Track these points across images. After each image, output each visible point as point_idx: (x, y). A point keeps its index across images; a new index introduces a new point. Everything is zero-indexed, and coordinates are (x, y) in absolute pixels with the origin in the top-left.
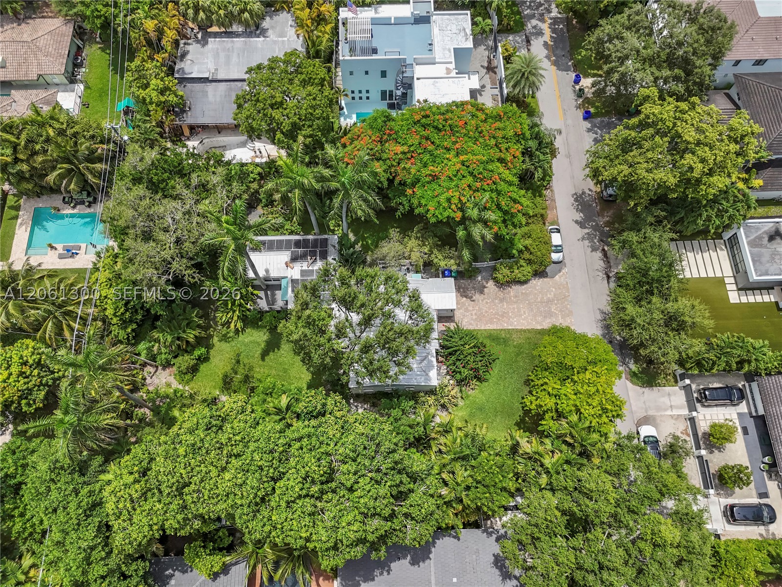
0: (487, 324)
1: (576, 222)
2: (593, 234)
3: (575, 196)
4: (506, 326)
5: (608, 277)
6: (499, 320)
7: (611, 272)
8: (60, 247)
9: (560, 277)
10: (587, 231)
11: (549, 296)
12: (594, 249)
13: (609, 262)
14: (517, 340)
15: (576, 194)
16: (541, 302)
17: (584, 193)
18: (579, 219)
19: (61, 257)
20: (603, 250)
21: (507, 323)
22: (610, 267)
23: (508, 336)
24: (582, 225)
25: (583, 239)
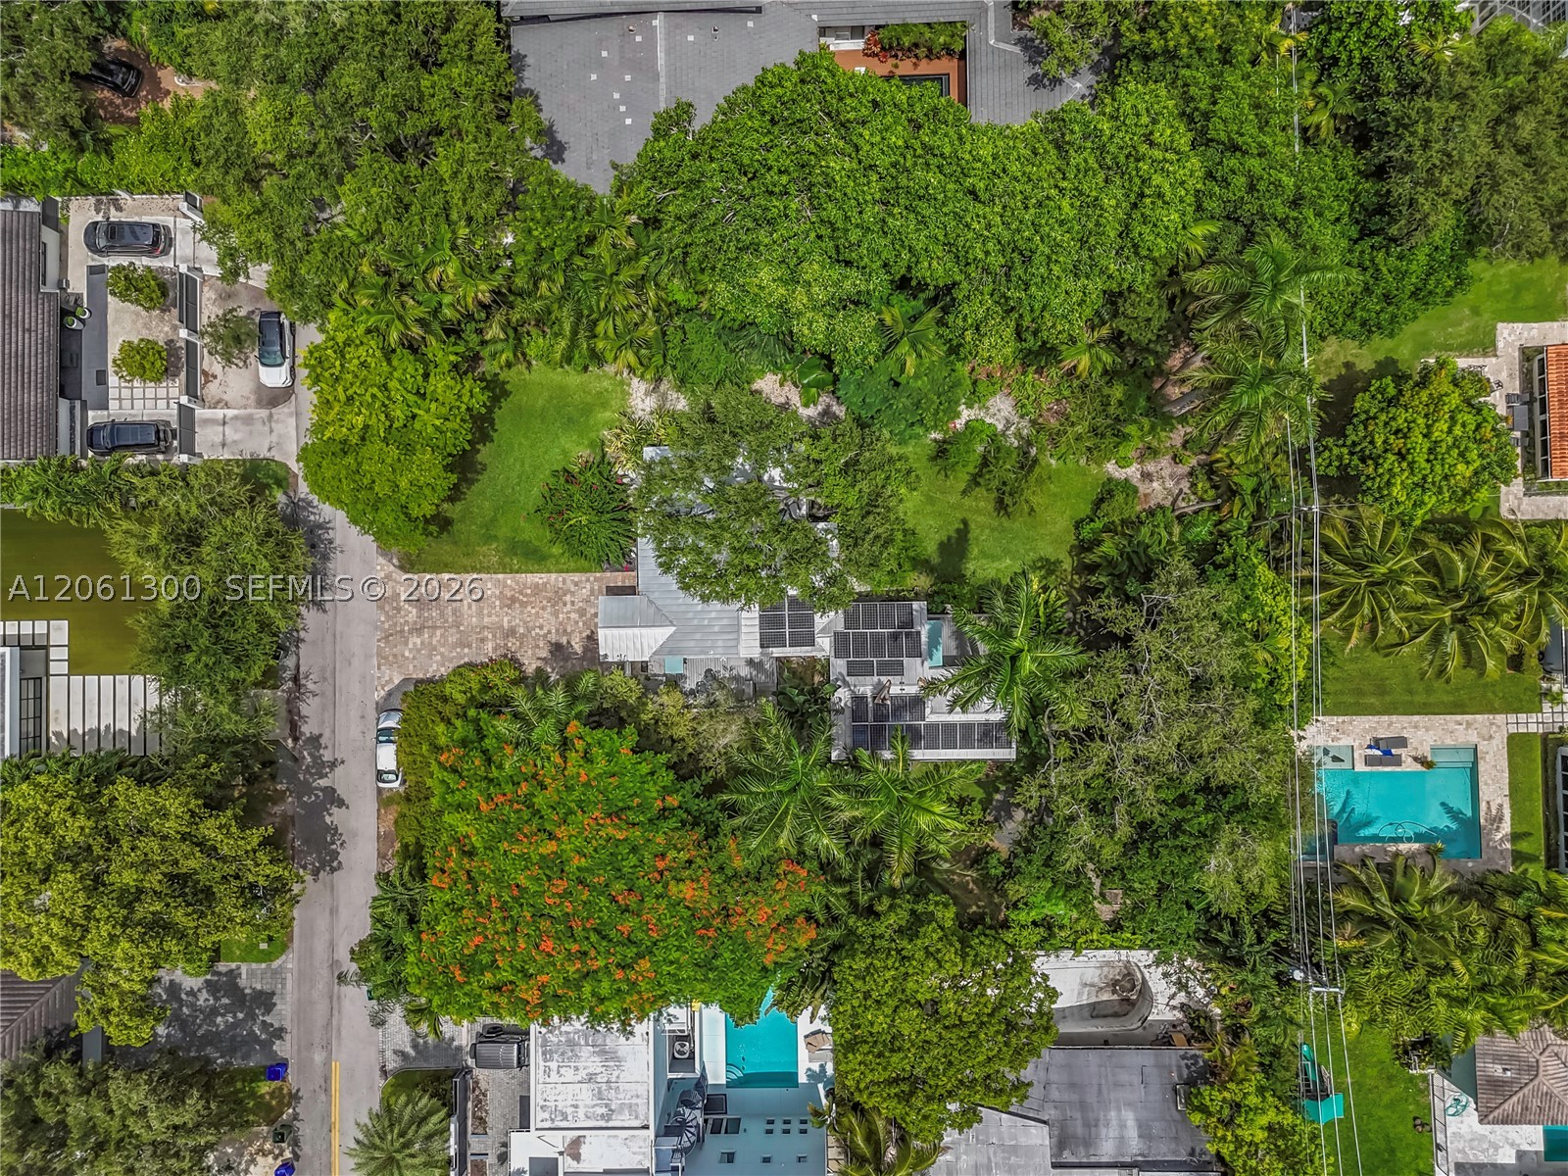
0: (545, 584)
1: (341, 803)
2: (312, 775)
3: (335, 864)
4: (509, 580)
5: (296, 679)
6: (521, 592)
7: (289, 691)
8: (1409, 766)
9: (391, 680)
10: (323, 782)
11: (418, 641)
12: (315, 741)
13: (290, 712)
14: (491, 553)
15: (333, 870)
16: (435, 628)
17: (316, 873)
18: (334, 810)
19: (1402, 742)
20: (296, 739)
21: (505, 586)
22: (288, 701)
23: (508, 559)
24: (333, 798)
25: (333, 765)
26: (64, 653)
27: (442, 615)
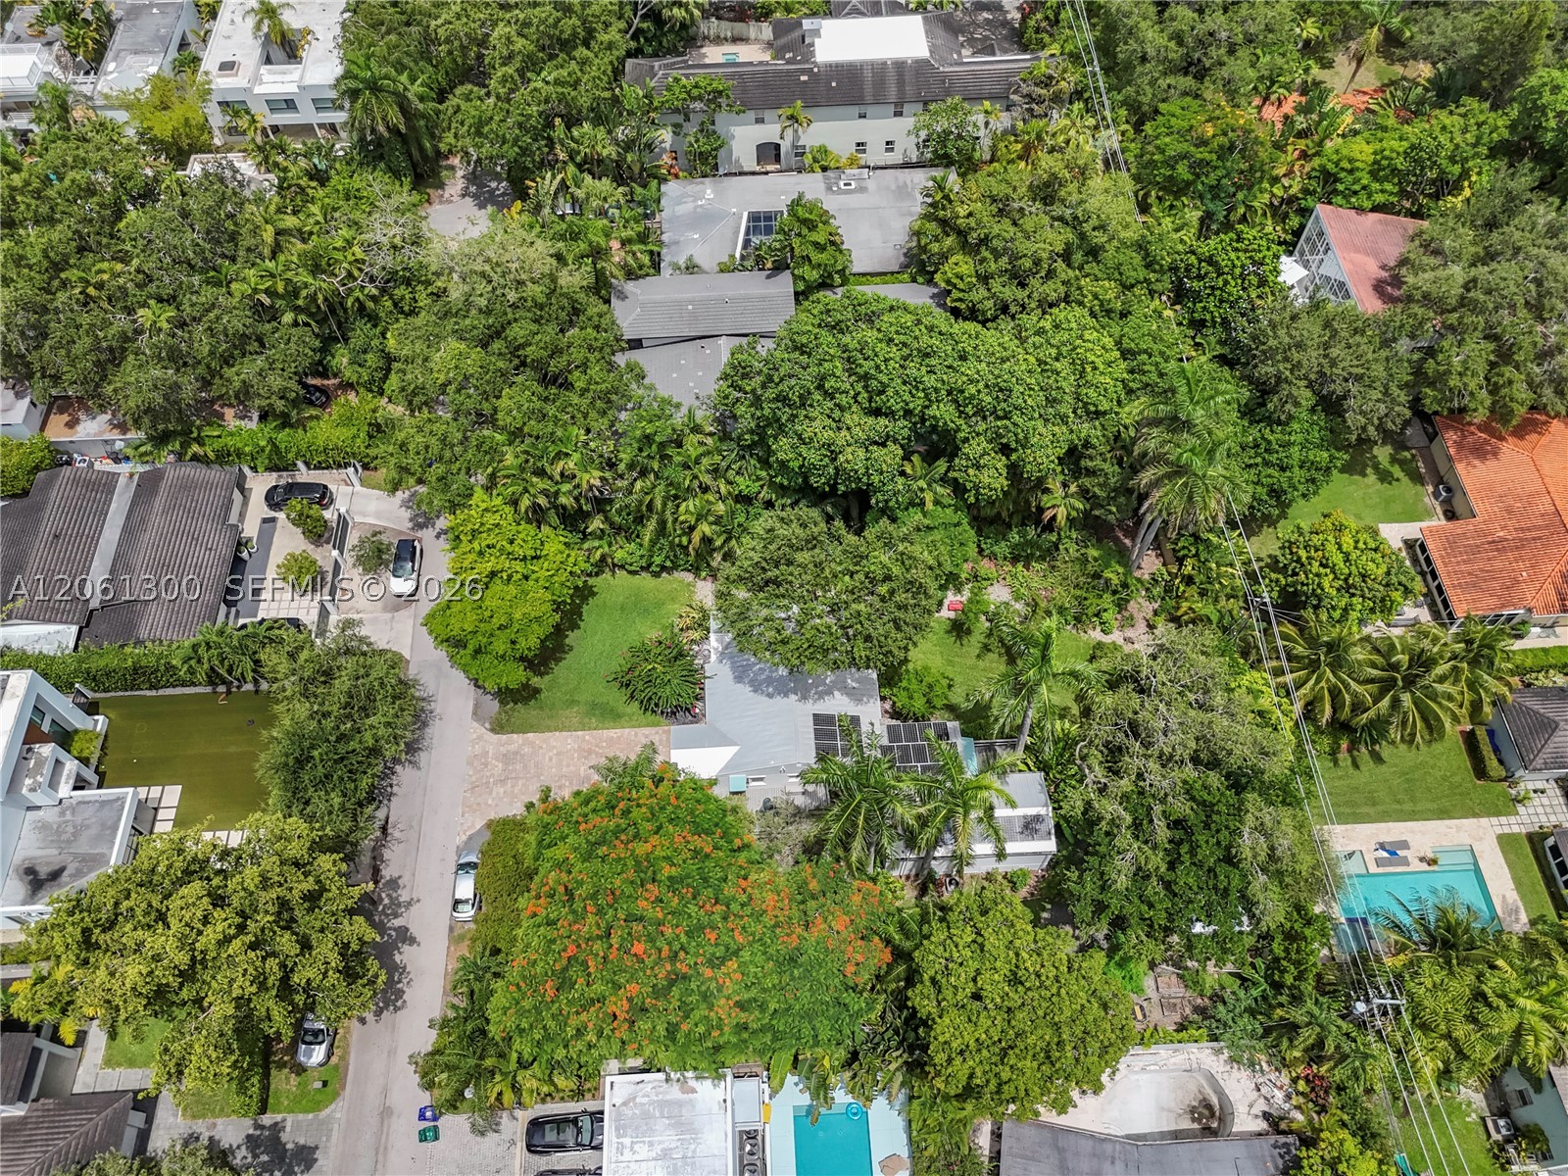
0: (619, 738)
1: (412, 941)
2: (387, 915)
3: (399, 1004)
4: (587, 735)
5: (384, 829)
6: (597, 746)
7: (377, 840)
8: (1417, 866)
9: (473, 825)
10: (397, 923)
11: (502, 790)
12: (394, 884)
13: (374, 858)
14: (573, 714)
15: (397, 1009)
16: (517, 778)
17: (378, 1013)
18: (406, 948)
19: (1405, 845)
20: (376, 882)
21: (584, 740)
22: (374, 849)
23: (586, 720)
24: (405, 936)
25: (409, 904)
26: (171, 814)
27: (525, 767)
